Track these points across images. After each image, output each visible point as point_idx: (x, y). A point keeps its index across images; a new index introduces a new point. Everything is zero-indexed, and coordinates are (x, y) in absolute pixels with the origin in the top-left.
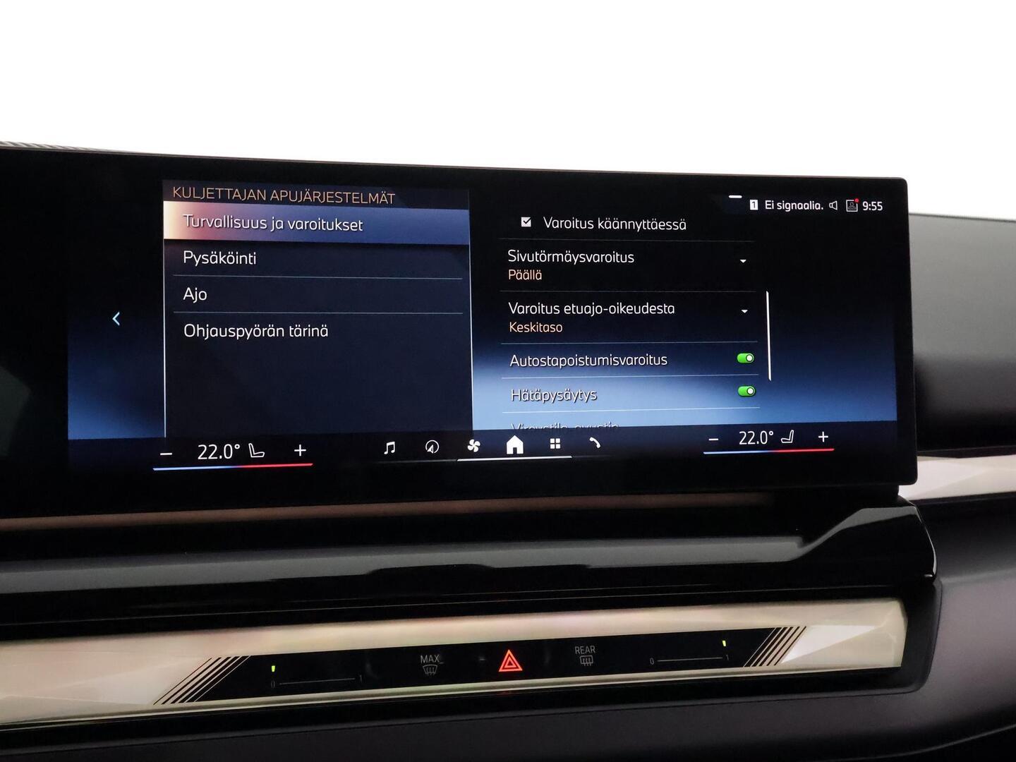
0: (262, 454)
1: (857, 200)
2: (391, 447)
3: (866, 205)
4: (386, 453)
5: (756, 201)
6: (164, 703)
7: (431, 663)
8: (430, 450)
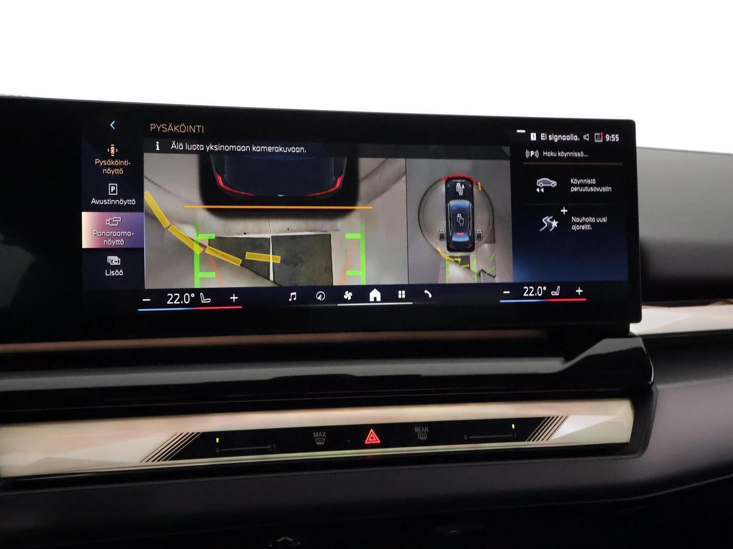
0: (209, 300)
1: (602, 134)
2: (293, 296)
3: (608, 137)
4: (290, 300)
5: (535, 134)
6: (147, 462)
7: (320, 437)
8: (319, 298)
